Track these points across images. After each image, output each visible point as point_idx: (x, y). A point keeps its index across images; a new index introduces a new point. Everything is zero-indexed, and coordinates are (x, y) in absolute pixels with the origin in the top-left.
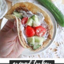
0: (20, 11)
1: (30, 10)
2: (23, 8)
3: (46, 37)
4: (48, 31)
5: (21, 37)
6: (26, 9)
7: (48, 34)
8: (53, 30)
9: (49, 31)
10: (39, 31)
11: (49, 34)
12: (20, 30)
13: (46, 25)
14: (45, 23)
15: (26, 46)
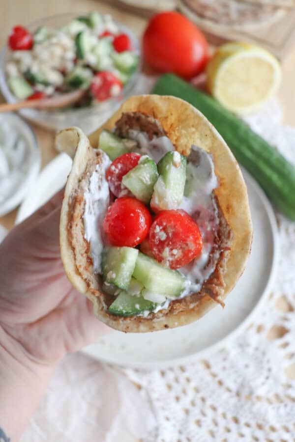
0: (131, 131)
1: (166, 134)
2: (143, 117)
3: (197, 282)
4: (217, 255)
5: (71, 227)
6: (155, 125)
7: (212, 270)
9: (221, 254)
10: (168, 238)
11: (216, 271)
12: (76, 191)
13: (217, 221)
14: (214, 210)
15: (85, 280)
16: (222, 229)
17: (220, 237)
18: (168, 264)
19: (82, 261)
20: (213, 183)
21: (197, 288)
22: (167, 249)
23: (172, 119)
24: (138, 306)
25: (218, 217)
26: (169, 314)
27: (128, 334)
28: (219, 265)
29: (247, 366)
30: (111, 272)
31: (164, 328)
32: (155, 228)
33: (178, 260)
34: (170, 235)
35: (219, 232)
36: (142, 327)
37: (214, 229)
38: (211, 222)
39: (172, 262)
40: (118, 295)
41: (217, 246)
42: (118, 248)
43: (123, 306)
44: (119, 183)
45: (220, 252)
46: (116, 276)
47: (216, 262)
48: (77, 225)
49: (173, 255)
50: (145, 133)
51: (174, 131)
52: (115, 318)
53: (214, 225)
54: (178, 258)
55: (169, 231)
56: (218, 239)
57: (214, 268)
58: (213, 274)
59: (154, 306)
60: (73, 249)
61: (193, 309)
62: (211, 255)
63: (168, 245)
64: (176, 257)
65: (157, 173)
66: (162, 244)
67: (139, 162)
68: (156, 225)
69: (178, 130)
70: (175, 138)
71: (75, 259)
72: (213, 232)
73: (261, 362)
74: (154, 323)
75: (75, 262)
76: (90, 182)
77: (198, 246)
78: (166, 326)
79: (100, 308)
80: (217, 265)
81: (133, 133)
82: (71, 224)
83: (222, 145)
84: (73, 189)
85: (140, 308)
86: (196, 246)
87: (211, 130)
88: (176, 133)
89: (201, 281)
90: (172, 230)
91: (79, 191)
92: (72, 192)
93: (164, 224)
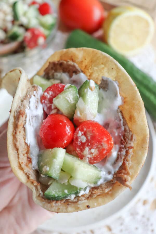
0: (55, 74)
2: (65, 62)
3: (109, 173)
4: (124, 152)
5: (16, 133)
6: (74, 66)
7: (121, 164)
8: (143, 153)
9: (127, 152)
11: (124, 164)
12: (19, 107)
13: (123, 128)
14: (120, 120)
15: (26, 174)
16: (126, 134)
17: (125, 140)
18: (87, 160)
19: (24, 159)
20: (119, 102)
21: (110, 177)
22: (87, 149)
23: (86, 62)
24: (66, 191)
25: (123, 125)
26: (89, 198)
27: (59, 214)
28: (125, 160)
29: (137, 229)
30: (46, 166)
31: (87, 208)
32: (78, 133)
33: (95, 156)
34: (89, 138)
35: (124, 136)
36: (70, 209)
37: (120, 134)
38: (118, 130)
39: (91, 158)
40: (50, 185)
41: (123, 146)
42: (50, 150)
43: (55, 192)
44: (50, 104)
45: (126, 150)
46: (50, 169)
47: (123, 158)
48: (20, 132)
49: (92, 153)
50: (67, 73)
51: (88, 70)
52: (49, 201)
53: (121, 131)
54: (95, 155)
55: (88, 135)
56: (124, 141)
57: (122, 162)
58: (121, 167)
59: (78, 191)
60: (17, 150)
61: (107, 193)
62: (119, 153)
63: (88, 145)
64: (94, 155)
65: (78, 95)
66: (83, 145)
67: (65, 89)
68: (78, 131)
69: (91, 69)
70: (89, 74)
71: (18, 158)
72: (119, 136)
73: (147, 225)
74: (79, 204)
75: (19, 160)
76: (30, 102)
77: (110, 146)
78: (88, 207)
79: (38, 195)
80: (124, 159)
81: (57, 75)
82: (16, 131)
83: (124, 74)
84: (18, 106)
85: (68, 192)
86: (109, 145)
87: (116, 65)
88: (90, 71)
89: (113, 173)
90: (90, 134)
91: (22, 107)
92: (16, 108)
93: (85, 129)
